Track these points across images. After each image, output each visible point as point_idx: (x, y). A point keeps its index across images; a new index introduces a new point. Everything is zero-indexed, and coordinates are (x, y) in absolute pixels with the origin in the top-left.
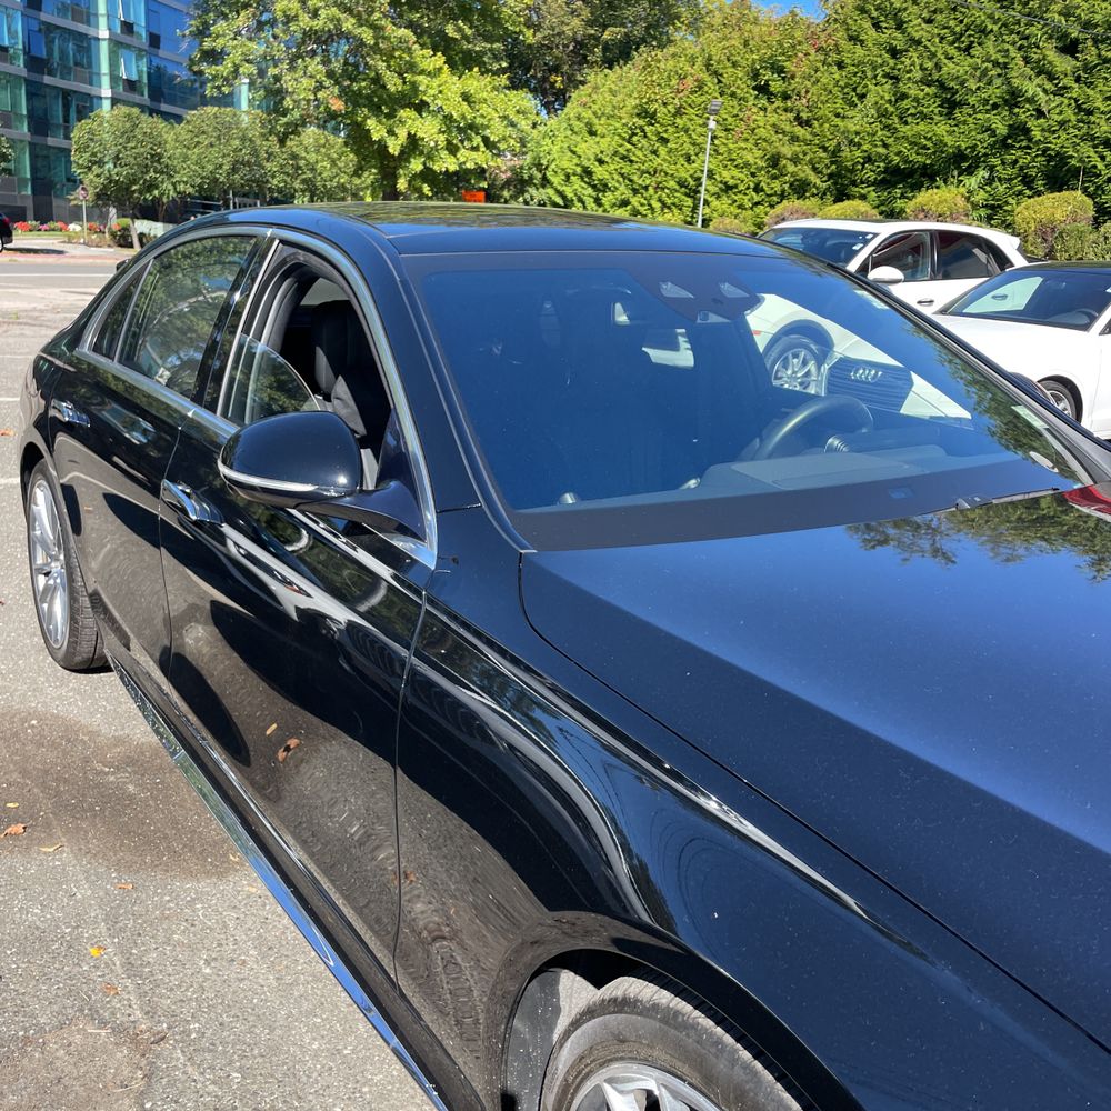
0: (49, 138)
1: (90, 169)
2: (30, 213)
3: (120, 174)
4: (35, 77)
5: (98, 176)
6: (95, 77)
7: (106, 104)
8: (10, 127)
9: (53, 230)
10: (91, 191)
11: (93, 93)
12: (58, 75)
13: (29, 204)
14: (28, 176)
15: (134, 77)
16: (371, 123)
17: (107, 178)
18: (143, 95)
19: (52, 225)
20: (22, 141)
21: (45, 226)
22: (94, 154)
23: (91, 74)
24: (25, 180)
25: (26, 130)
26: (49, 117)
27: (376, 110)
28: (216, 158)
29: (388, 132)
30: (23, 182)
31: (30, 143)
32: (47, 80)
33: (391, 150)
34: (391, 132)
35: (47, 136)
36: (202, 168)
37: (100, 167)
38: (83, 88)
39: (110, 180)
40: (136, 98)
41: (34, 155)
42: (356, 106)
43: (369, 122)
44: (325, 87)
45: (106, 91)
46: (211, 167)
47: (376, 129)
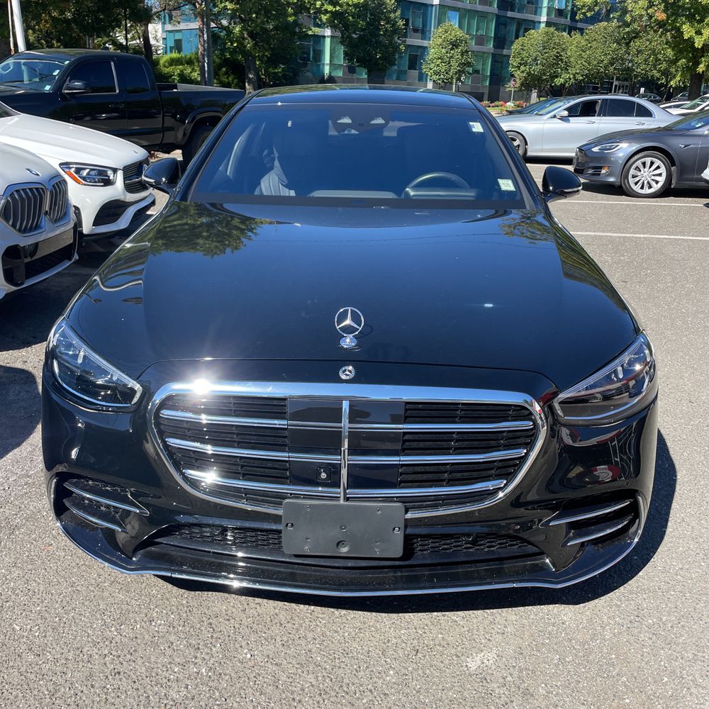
0: (505, 50)
1: (519, 68)
2: (486, 97)
3: (536, 69)
4: (502, 13)
5: (523, 72)
6: (539, 10)
7: (543, 25)
8: (482, 45)
9: (498, 106)
10: (519, 82)
11: (536, 20)
12: (516, 11)
13: (486, 91)
14: (489, 74)
15: (563, 7)
16: (685, 28)
17: (527, 73)
18: (567, 18)
19: (497, 103)
20: (487, 53)
21: (493, 104)
22: (522, 59)
23: (536, 8)
24: (487, 76)
25: (492, 46)
26: (507, 37)
27: (691, 18)
28: (600, 56)
29: (696, 33)
30: (484, 77)
31: (492, 54)
32: (510, 14)
33: (696, 45)
34: (699, 33)
35: (504, 49)
36: (589, 64)
37: (525, 66)
38: (530, 17)
39: (529, 74)
40: (562, 21)
41: (494, 61)
42: (677, 15)
43: (684, 27)
44: (654, 5)
45: (544, 18)
46: (595, 63)
47: (688, 31)
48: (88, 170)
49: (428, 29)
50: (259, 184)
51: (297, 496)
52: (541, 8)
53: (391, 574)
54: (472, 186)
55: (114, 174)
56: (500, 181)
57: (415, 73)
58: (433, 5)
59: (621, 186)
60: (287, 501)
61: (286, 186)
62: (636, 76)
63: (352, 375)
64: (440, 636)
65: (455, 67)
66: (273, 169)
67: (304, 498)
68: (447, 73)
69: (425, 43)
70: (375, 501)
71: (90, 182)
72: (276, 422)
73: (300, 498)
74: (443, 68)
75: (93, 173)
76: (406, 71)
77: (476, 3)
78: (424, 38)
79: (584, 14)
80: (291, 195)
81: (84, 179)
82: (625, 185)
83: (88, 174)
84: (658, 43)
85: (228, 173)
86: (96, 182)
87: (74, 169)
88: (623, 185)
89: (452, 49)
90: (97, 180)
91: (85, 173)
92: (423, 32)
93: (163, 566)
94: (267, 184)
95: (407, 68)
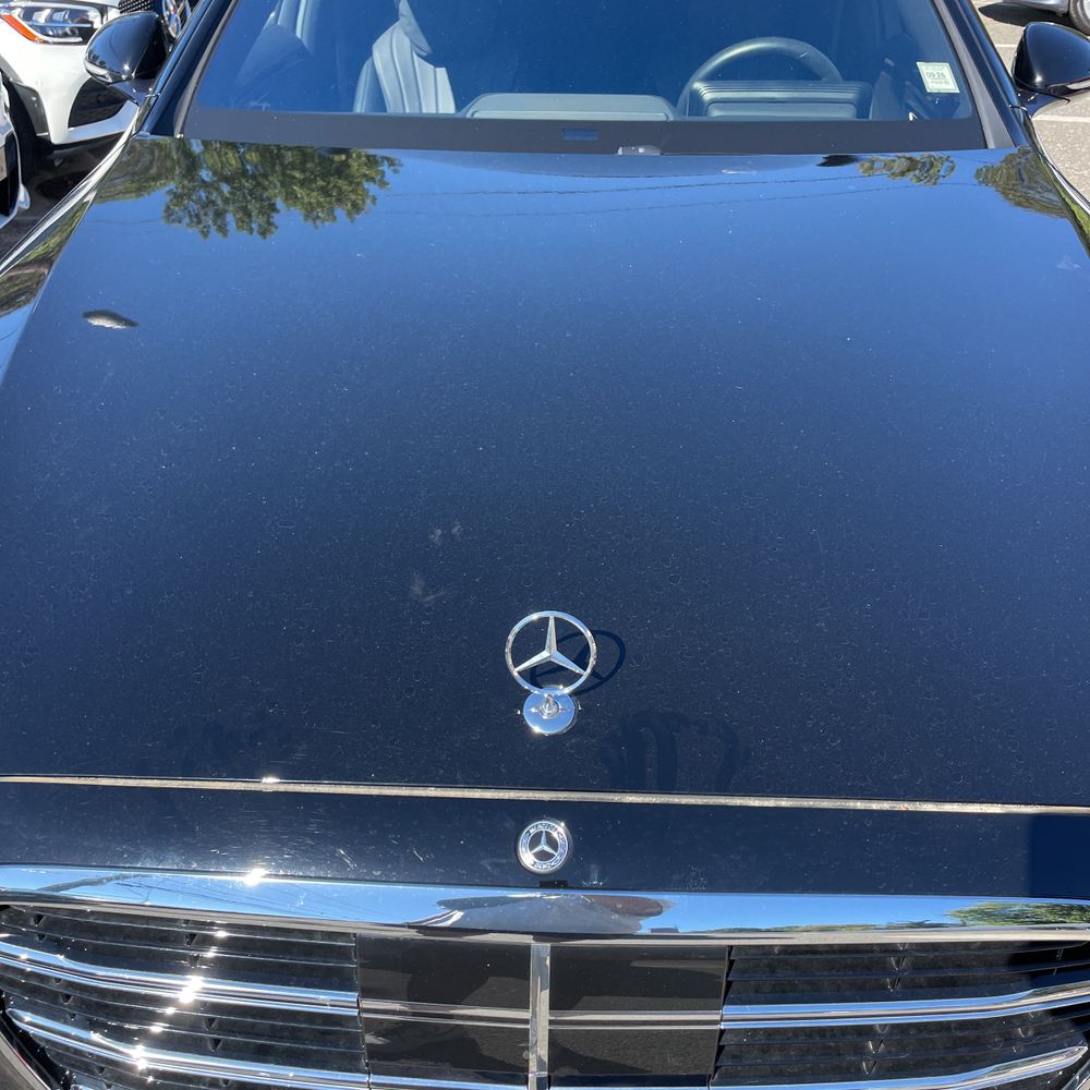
48: (47, 12)
50: (370, 54)
54: (848, 76)
55: (102, 16)
56: (925, 69)
59: (1067, 14)
61: (427, 59)
63: (558, 860)
66: (397, 20)
71: (53, 36)
75: (58, 16)
81: (43, 30)
82: (1076, 12)
83: (50, 19)
85: (298, 34)
86: (66, 35)
87: (18, 11)
88: (1072, 12)
90: (68, 30)
91: (41, 18)
94: (387, 55)
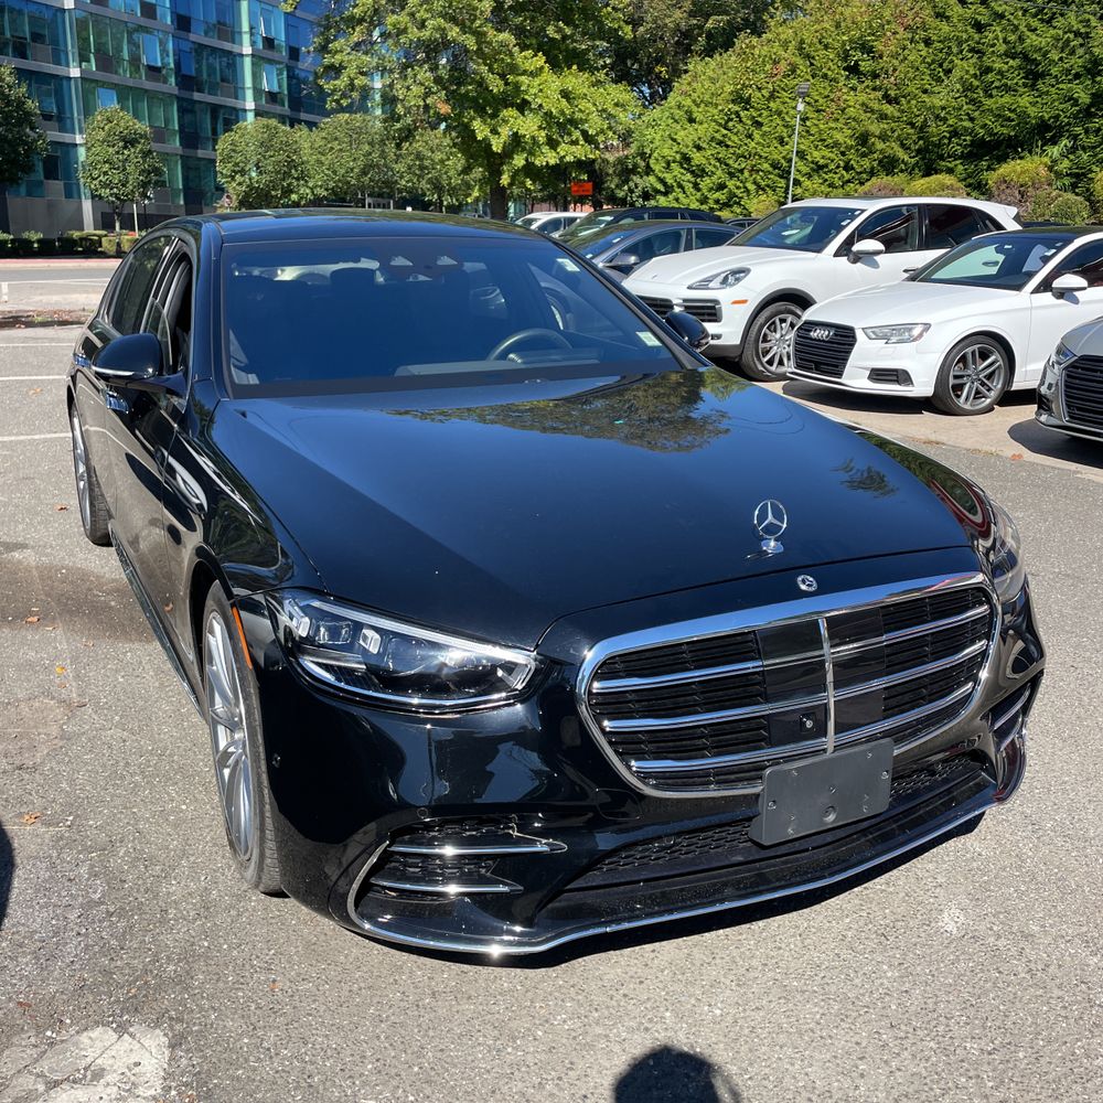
0: (199, 151)
1: (233, 178)
3: (261, 181)
4: (186, 94)
5: (240, 184)
6: (239, 92)
7: (250, 116)
8: (164, 142)
10: (235, 199)
11: (239, 106)
12: (207, 91)
14: (181, 187)
15: (276, 89)
16: (477, 125)
17: (248, 186)
18: (283, 105)
20: (173, 155)
22: (237, 164)
23: (236, 89)
24: (179, 190)
25: (178, 143)
26: (199, 131)
27: (481, 111)
28: (348, 162)
29: (491, 132)
30: (175, 193)
31: (182, 156)
32: (197, 96)
33: (494, 149)
34: (494, 131)
35: (197, 148)
36: (335, 172)
37: (242, 176)
38: (230, 102)
39: (250, 186)
40: (278, 109)
41: (186, 168)
42: (463, 108)
43: (475, 123)
44: (433, 93)
45: (250, 104)
46: (343, 171)
47: (480, 129)
49: (68, 115)
51: (776, 762)
52: (243, 88)
53: (863, 840)
57: (57, 186)
58: (71, 78)
60: (768, 771)
62: (400, 191)
63: (814, 585)
64: (887, 911)
65: (134, 177)
67: (785, 762)
68: (123, 185)
69: (66, 138)
70: (856, 745)
72: (750, 664)
73: (779, 763)
74: (116, 178)
76: (42, 182)
77: (141, 78)
78: (62, 129)
79: (337, 101)
80: (251, 382)
84: (436, 144)
89: (125, 147)
92: (61, 120)
93: (587, 923)
95: (42, 178)
